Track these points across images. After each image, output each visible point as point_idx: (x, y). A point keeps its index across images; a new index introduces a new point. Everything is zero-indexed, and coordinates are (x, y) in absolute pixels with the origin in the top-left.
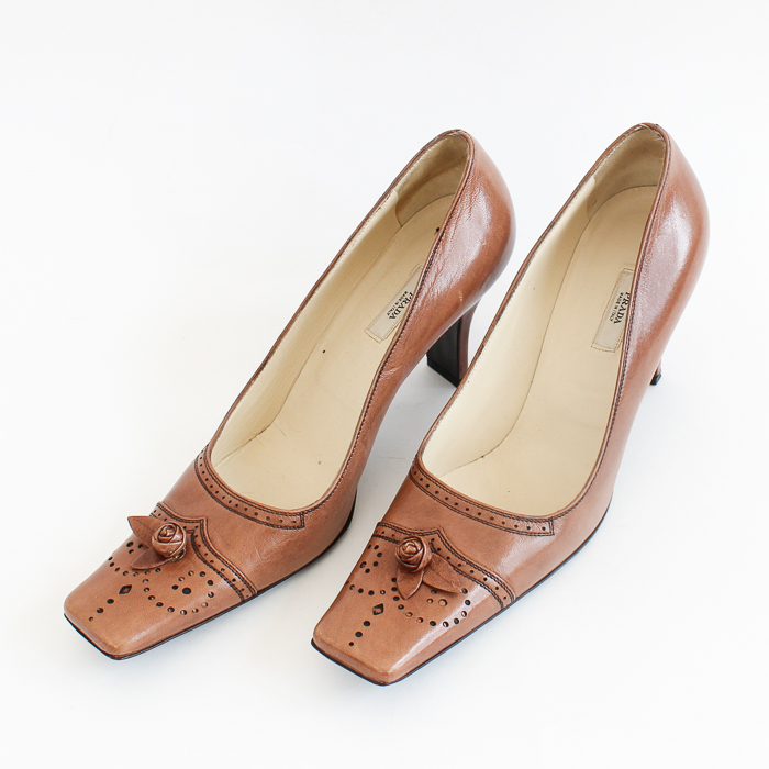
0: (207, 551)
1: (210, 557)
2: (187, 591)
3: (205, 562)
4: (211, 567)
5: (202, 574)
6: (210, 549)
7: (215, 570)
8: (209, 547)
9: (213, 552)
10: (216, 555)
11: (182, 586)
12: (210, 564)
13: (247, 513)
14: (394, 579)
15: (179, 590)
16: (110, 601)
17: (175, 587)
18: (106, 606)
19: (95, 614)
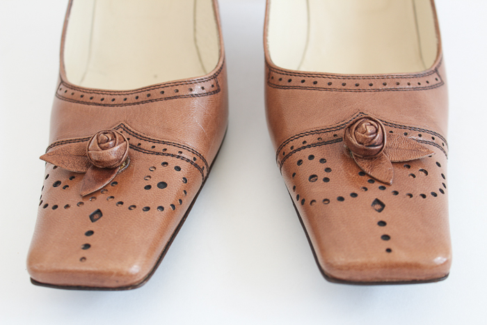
0: (151, 144)
1: (159, 148)
2: (163, 185)
3: (158, 154)
4: (168, 155)
5: (165, 164)
6: (154, 141)
7: (173, 156)
8: (150, 140)
9: (159, 142)
10: (164, 143)
11: (154, 182)
12: (164, 153)
13: (166, 95)
14: (363, 173)
15: (155, 188)
16: (90, 233)
17: (148, 187)
18: (88, 240)
19: (85, 253)
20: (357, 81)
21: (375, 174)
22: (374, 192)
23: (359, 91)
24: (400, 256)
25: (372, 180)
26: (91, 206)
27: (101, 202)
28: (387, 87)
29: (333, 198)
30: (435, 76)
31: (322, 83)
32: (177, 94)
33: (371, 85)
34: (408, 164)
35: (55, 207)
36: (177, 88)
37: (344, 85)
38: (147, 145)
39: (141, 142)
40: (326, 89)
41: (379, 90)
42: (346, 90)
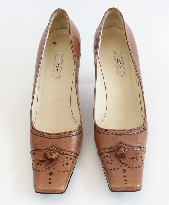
0: (63, 152)
1: (65, 153)
2: (67, 164)
3: (65, 154)
4: (68, 155)
5: (67, 158)
6: (64, 151)
7: (69, 155)
8: (63, 150)
9: (65, 151)
10: (67, 151)
11: (65, 164)
12: (67, 154)
13: (66, 136)
14: (121, 161)
15: (65, 165)
16: (50, 179)
17: (64, 165)
18: (50, 181)
19: (49, 185)
20: (120, 132)
21: (124, 162)
22: (123, 167)
23: (121, 135)
24: (129, 185)
25: (123, 164)
26: (49, 171)
27: (51, 170)
28: (129, 133)
29: (113, 169)
30: (143, 127)
31: (111, 132)
32: (69, 135)
33: (124, 133)
34: (133, 158)
35: (39, 171)
36: (69, 133)
37: (116, 133)
38: (62, 152)
39: (60, 151)
40: (111, 135)
41: (126, 135)
42: (117, 135)
